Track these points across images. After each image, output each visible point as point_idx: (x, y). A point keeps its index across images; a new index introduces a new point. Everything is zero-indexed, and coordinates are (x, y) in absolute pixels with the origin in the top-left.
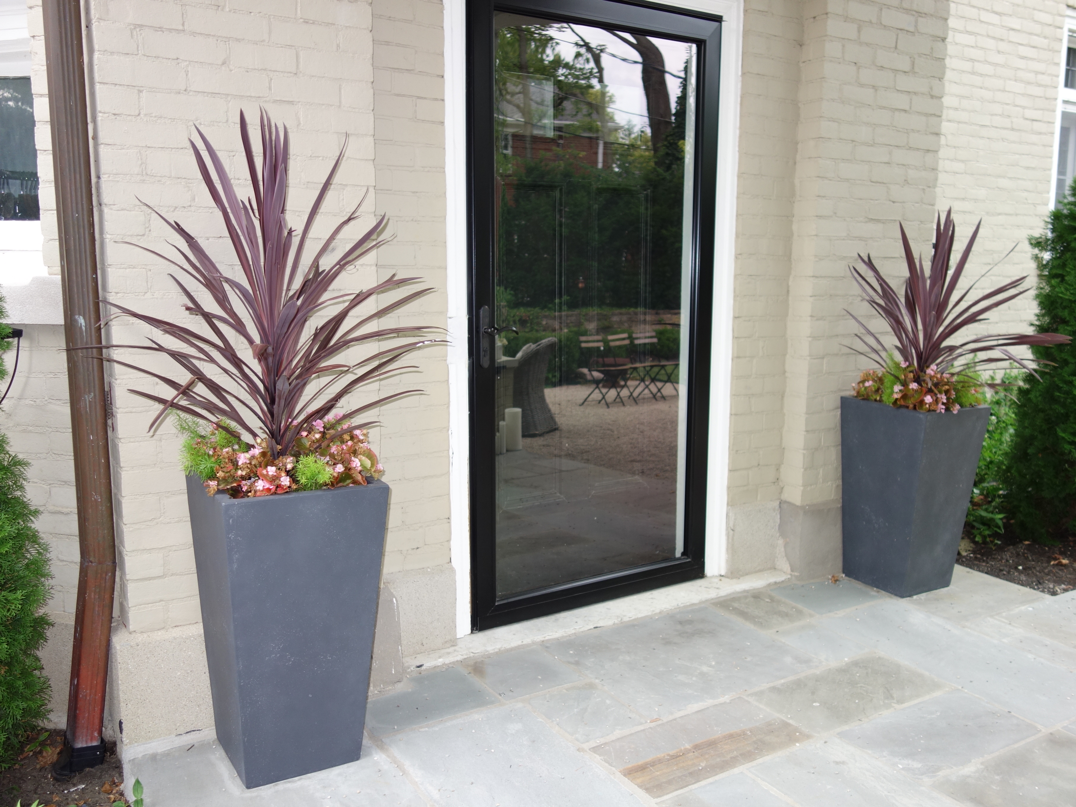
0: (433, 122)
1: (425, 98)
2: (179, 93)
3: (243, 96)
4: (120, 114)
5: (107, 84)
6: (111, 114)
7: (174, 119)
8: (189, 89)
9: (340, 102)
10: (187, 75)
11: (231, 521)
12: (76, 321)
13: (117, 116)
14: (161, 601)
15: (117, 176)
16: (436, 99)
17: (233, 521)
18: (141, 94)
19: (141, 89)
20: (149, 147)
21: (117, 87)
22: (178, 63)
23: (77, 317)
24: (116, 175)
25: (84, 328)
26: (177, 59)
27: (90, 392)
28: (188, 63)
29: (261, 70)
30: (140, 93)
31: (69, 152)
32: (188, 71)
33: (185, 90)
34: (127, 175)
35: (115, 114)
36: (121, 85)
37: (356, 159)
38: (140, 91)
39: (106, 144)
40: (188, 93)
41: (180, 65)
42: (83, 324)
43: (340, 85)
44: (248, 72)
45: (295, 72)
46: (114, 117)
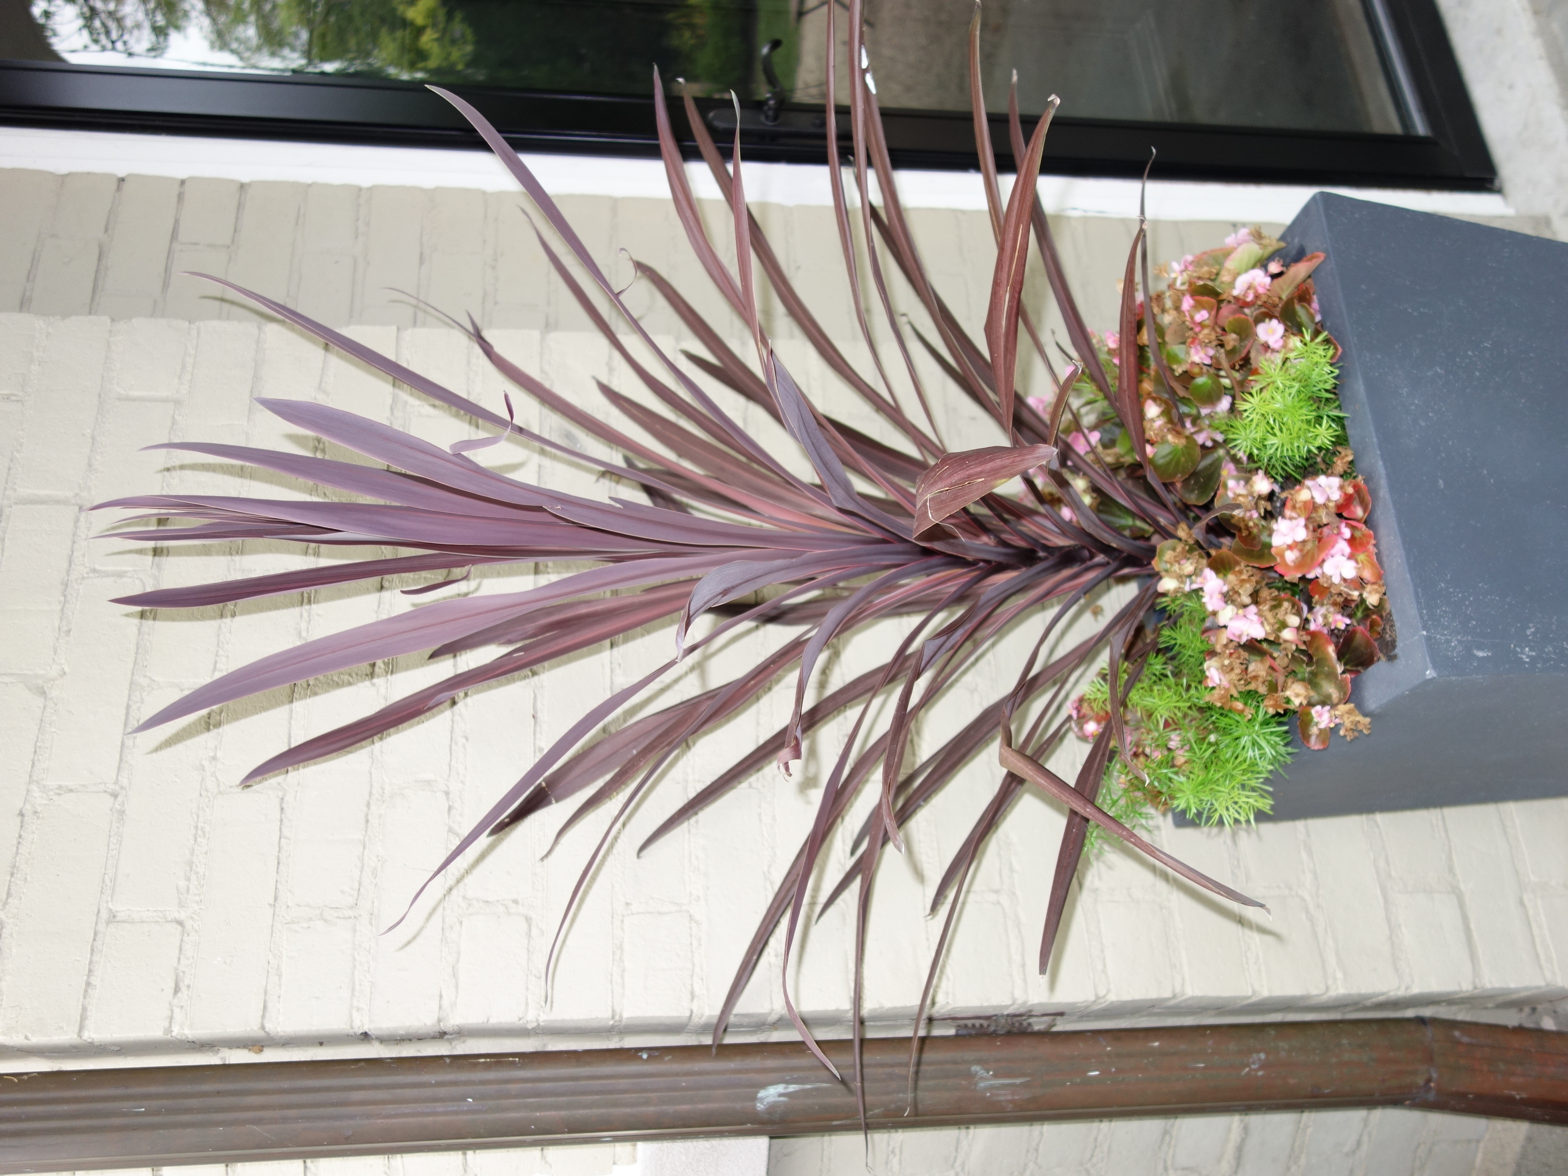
0: (240, 206)
1: (177, 222)
2: (122, 812)
3: (137, 644)
4: (177, 976)
5: (84, 1009)
6: (175, 1002)
7: (196, 828)
8: (111, 787)
9: (166, 400)
10: (71, 791)
11: (1481, 654)
12: (772, 1107)
13: (181, 985)
14: (1521, 903)
15: (357, 987)
16: (180, 197)
17: (1480, 648)
18: (120, 916)
19: (104, 915)
20: (276, 899)
21: (93, 980)
22: (36, 812)
23: (760, 1106)
24: (353, 989)
25: (792, 1088)
26: (21, 814)
27: (970, 1076)
28: (34, 787)
29: (65, 596)
30: (118, 919)
31: (285, 1120)
32: (60, 787)
33: (115, 796)
34: (354, 959)
35: (177, 990)
36: (90, 971)
37: (323, 369)
38: (113, 918)
39: (263, 1017)
40: (122, 788)
41: (39, 809)
42: (780, 1088)
43: (119, 399)
44: (69, 631)
45: (77, 509)
46: (184, 993)
